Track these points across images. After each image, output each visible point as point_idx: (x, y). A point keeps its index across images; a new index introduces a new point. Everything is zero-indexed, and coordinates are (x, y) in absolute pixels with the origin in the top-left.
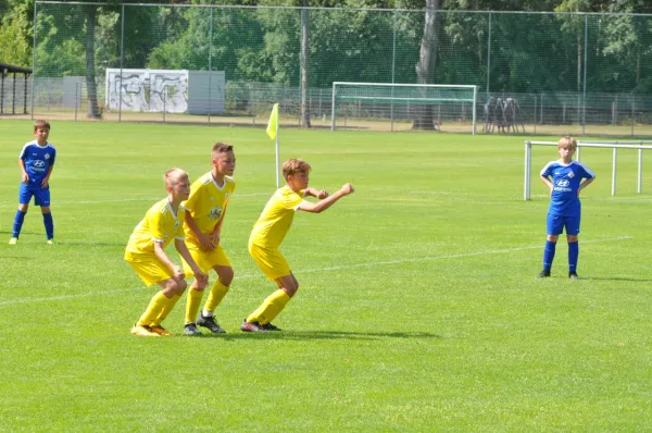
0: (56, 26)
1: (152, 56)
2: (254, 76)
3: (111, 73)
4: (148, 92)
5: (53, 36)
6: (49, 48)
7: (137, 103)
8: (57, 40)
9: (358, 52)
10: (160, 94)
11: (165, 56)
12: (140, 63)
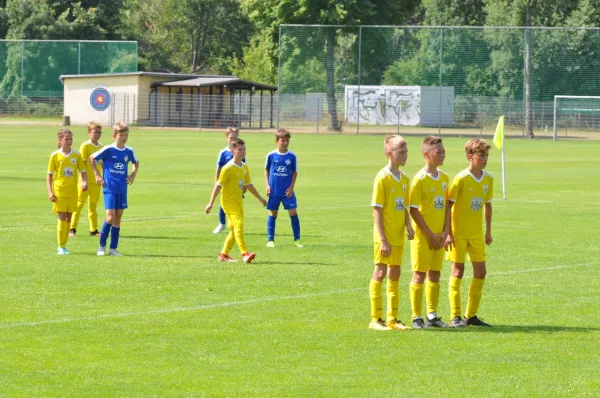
0: (299, 47)
1: (386, 74)
2: (481, 91)
3: (349, 89)
4: (383, 107)
5: (296, 57)
6: (293, 67)
7: (373, 117)
8: (301, 60)
9: (577, 68)
10: (395, 108)
11: (399, 73)
12: (376, 80)
